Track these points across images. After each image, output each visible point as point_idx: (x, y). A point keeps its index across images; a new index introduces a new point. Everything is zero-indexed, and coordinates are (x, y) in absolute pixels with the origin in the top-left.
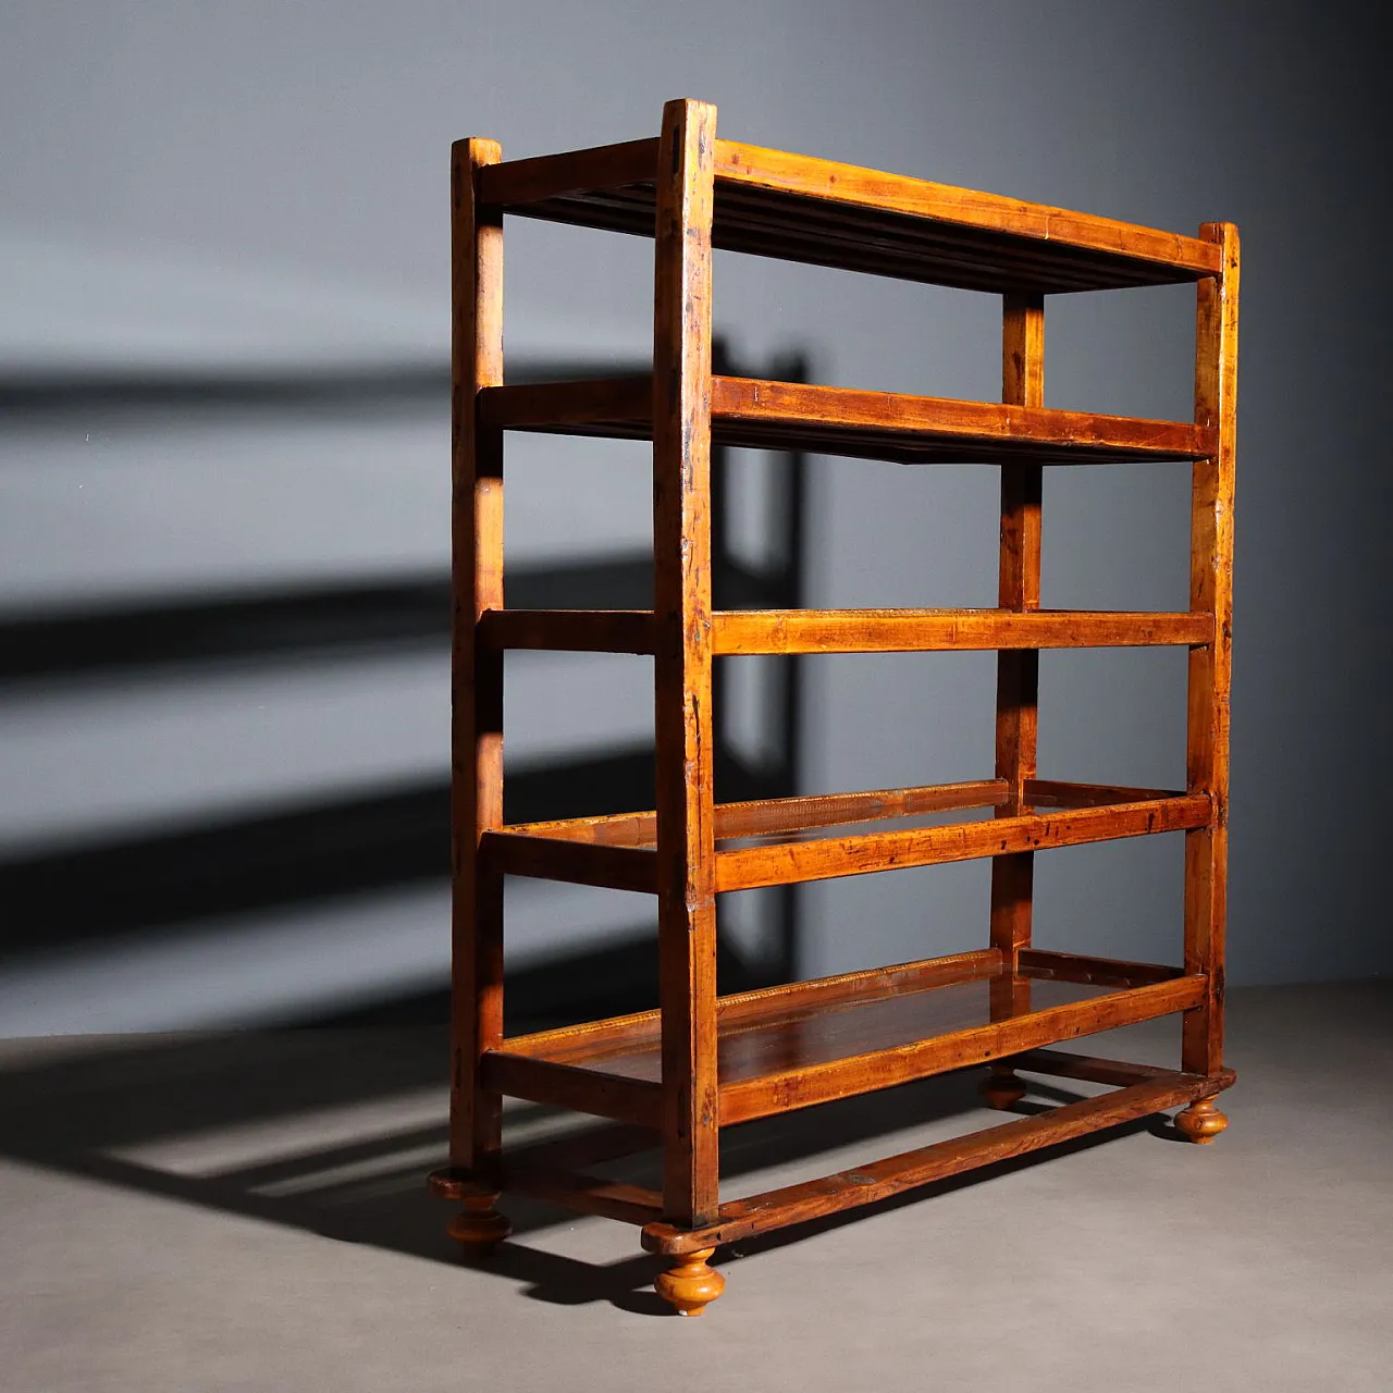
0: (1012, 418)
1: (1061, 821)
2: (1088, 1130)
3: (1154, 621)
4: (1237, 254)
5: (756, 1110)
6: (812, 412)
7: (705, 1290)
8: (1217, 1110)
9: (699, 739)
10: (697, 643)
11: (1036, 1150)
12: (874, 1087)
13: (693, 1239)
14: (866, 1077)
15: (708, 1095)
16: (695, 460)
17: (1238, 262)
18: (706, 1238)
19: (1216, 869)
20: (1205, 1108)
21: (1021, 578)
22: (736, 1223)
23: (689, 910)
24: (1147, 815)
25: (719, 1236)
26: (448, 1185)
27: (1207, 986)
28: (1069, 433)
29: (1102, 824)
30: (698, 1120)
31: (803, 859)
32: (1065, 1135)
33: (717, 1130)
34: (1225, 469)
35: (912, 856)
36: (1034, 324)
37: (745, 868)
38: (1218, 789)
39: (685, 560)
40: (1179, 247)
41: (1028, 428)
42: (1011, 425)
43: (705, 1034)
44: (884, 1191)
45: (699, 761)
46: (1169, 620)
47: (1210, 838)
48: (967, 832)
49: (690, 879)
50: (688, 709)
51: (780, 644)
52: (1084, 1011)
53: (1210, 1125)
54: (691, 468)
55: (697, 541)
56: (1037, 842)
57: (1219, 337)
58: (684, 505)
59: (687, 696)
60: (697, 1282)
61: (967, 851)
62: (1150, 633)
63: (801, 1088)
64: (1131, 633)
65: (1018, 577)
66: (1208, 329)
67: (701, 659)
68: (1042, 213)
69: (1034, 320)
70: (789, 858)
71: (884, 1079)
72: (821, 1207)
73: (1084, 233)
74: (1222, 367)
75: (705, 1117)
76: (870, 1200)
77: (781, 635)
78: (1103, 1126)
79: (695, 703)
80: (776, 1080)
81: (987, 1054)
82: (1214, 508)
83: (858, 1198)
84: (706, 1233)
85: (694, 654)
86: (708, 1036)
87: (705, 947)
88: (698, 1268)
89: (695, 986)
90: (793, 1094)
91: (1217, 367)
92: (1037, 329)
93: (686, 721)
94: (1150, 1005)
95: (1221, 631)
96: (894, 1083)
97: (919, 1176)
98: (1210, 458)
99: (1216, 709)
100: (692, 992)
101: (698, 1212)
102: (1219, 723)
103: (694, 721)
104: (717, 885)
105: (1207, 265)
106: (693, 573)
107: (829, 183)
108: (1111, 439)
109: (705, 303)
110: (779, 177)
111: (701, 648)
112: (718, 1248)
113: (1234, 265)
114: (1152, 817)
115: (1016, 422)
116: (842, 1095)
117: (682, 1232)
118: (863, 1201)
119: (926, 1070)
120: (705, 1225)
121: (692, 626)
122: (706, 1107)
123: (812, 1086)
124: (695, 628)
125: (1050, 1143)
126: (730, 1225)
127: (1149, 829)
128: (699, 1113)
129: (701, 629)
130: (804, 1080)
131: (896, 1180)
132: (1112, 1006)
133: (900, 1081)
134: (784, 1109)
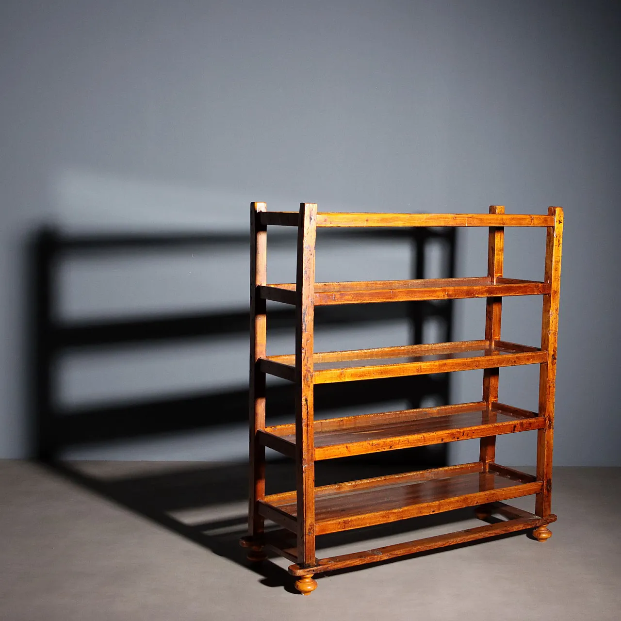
0: (448, 292)
1: (470, 430)
2: (480, 537)
3: (517, 357)
4: (562, 218)
5: (330, 530)
6: (358, 300)
7: (309, 587)
8: (548, 530)
9: (308, 412)
10: (307, 381)
11: (455, 544)
12: (381, 523)
13: (303, 571)
14: (378, 520)
15: (310, 526)
16: (307, 322)
17: (562, 221)
18: (309, 571)
19: (547, 443)
20: (543, 529)
21: (492, 329)
22: (321, 567)
23: (304, 467)
24: (513, 426)
25: (314, 571)
26: (244, 542)
27: (542, 486)
28: (476, 294)
29: (490, 430)
30: (307, 533)
31: (352, 449)
32: (469, 539)
33: (314, 537)
34: (554, 298)
35: (399, 445)
36: (499, 236)
37: (327, 452)
38: (549, 415)
39: (303, 355)
40: (532, 219)
41: (456, 295)
42: (447, 294)
43: (310, 506)
44: (385, 557)
45: (308, 419)
46: (525, 356)
47: (545, 433)
48: (425, 436)
49: (304, 457)
50: (304, 402)
51: (343, 379)
52: (480, 496)
53: (544, 536)
54: (306, 325)
55: (308, 348)
56: (458, 438)
57: (553, 250)
58: (303, 337)
59: (303, 399)
60: (307, 584)
61: (425, 443)
62: (515, 362)
63: (350, 523)
64: (505, 362)
65: (491, 329)
66: (549, 246)
67: (309, 386)
68: (463, 217)
69: (499, 234)
70: (346, 448)
71: (386, 520)
72: (357, 562)
73: (485, 222)
74: (553, 261)
75: (309, 532)
76: (378, 560)
77: (343, 376)
78: (487, 536)
79: (306, 400)
80: (340, 521)
81: (433, 512)
82: (549, 313)
83: (373, 560)
84: (308, 570)
85: (306, 385)
86: (311, 507)
87: (310, 479)
88: (307, 580)
89: (305, 490)
90: (346, 525)
91: (552, 261)
92: (501, 238)
93: (303, 407)
94: (513, 493)
95: (551, 357)
96: (391, 521)
97: (400, 552)
98: (549, 294)
99: (548, 386)
100: (304, 493)
101: (307, 563)
102: (549, 391)
103: (306, 407)
104: (315, 458)
105: (547, 224)
106: (306, 359)
107: (366, 222)
108: (496, 294)
109: (312, 269)
110: (345, 223)
111: (309, 383)
112: (315, 574)
113: (560, 222)
114: (515, 427)
115: (450, 293)
116: (367, 525)
117: (300, 569)
118: (375, 561)
119: (404, 517)
120: (309, 566)
121: (305, 376)
122: (309, 529)
123: (355, 523)
124: (306, 376)
125: (462, 542)
126: (318, 567)
127: (514, 431)
128: (307, 531)
129: (309, 377)
130: (351, 521)
131: (390, 554)
132: (493, 494)
133: (393, 521)
134: (343, 530)
